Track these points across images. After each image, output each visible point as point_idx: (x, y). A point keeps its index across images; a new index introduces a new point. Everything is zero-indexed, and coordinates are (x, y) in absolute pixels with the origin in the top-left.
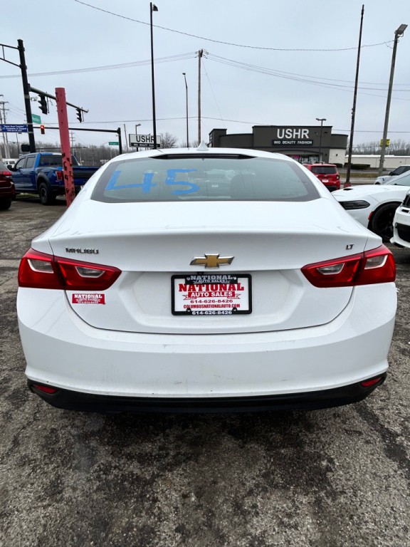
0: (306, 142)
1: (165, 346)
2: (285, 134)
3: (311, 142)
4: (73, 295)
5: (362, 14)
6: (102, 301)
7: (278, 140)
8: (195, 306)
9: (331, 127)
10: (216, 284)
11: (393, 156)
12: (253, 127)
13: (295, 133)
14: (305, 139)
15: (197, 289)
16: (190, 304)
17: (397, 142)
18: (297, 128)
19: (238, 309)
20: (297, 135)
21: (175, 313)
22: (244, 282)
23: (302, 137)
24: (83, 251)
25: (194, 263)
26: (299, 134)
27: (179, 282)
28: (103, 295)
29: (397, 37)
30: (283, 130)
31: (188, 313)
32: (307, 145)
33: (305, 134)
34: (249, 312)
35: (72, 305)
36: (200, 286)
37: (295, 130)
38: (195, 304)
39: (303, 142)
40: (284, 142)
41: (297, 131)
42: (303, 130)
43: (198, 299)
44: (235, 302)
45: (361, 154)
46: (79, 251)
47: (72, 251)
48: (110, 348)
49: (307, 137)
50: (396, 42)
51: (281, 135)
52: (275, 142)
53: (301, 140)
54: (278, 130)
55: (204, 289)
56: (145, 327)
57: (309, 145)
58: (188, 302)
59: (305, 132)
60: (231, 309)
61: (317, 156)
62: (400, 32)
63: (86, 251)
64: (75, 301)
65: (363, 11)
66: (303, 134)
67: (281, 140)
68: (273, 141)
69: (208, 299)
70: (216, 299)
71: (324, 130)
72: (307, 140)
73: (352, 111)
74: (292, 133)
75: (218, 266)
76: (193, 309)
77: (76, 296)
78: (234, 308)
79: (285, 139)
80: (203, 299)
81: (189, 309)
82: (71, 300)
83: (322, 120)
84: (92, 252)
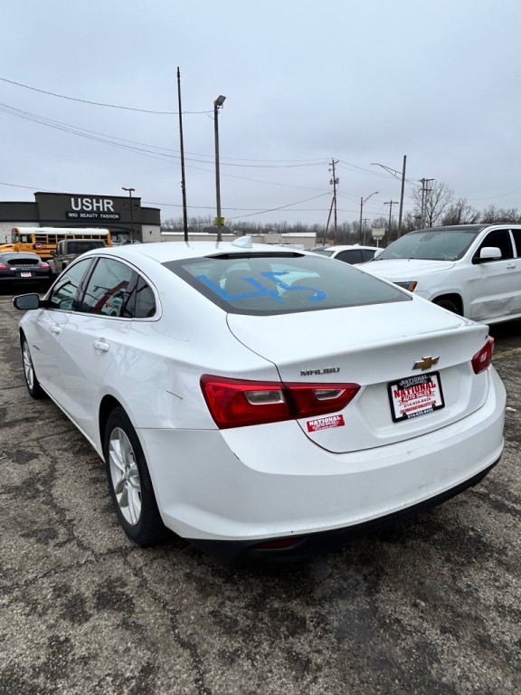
0: (112, 216)
1: (409, 453)
2: (83, 204)
3: (117, 216)
4: (308, 423)
5: (179, 76)
6: (341, 423)
7: (74, 212)
8: (408, 410)
9: (140, 199)
10: (417, 385)
11: (207, 234)
12: (36, 194)
13: (95, 205)
14: (109, 212)
15: (406, 392)
16: (404, 408)
17: (207, 218)
18: (98, 198)
19: (437, 405)
20: (98, 207)
21: (395, 420)
22: (434, 379)
23: (106, 210)
24: (322, 371)
25: (416, 367)
26: (101, 205)
27: (394, 388)
28: (341, 416)
29: (216, 108)
30: (79, 200)
31: (405, 418)
32: (112, 219)
33: (110, 205)
34: (443, 406)
35: (309, 434)
36: (408, 388)
37: (94, 200)
38: (407, 407)
39: (107, 216)
40: (82, 215)
41: (98, 202)
42: (105, 201)
43: (409, 402)
44: (433, 399)
45: (169, 230)
46: (317, 372)
47: (309, 373)
48: (366, 469)
49: (112, 210)
50: (216, 113)
51: (77, 206)
52: (70, 215)
53: (104, 213)
54: (73, 199)
55: (411, 391)
56: (382, 440)
57: (116, 219)
58: (403, 408)
59: (108, 203)
60: (431, 406)
61: (127, 233)
62: (219, 102)
63: (327, 371)
64: (311, 429)
65: (179, 73)
66: (106, 205)
67: (79, 212)
68: (67, 213)
69: (414, 401)
70: (420, 399)
71: (134, 202)
72: (112, 213)
73: (181, 184)
74: (92, 204)
75: (430, 367)
76: (408, 413)
77: (311, 424)
78: (433, 405)
79: (82, 211)
80: (412, 402)
81: (404, 414)
82: (306, 430)
83: (130, 190)
84: (332, 371)
